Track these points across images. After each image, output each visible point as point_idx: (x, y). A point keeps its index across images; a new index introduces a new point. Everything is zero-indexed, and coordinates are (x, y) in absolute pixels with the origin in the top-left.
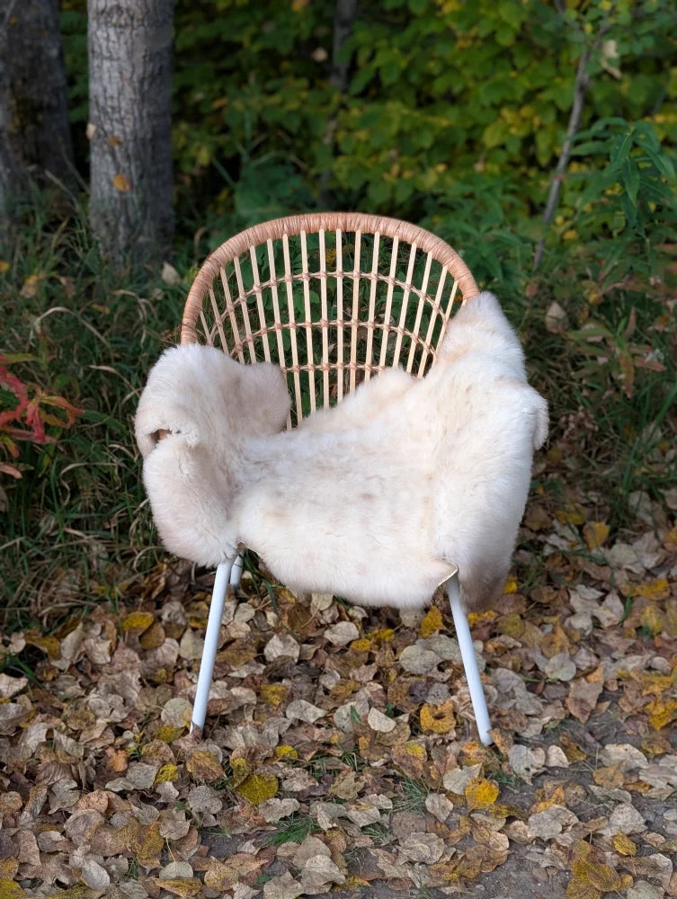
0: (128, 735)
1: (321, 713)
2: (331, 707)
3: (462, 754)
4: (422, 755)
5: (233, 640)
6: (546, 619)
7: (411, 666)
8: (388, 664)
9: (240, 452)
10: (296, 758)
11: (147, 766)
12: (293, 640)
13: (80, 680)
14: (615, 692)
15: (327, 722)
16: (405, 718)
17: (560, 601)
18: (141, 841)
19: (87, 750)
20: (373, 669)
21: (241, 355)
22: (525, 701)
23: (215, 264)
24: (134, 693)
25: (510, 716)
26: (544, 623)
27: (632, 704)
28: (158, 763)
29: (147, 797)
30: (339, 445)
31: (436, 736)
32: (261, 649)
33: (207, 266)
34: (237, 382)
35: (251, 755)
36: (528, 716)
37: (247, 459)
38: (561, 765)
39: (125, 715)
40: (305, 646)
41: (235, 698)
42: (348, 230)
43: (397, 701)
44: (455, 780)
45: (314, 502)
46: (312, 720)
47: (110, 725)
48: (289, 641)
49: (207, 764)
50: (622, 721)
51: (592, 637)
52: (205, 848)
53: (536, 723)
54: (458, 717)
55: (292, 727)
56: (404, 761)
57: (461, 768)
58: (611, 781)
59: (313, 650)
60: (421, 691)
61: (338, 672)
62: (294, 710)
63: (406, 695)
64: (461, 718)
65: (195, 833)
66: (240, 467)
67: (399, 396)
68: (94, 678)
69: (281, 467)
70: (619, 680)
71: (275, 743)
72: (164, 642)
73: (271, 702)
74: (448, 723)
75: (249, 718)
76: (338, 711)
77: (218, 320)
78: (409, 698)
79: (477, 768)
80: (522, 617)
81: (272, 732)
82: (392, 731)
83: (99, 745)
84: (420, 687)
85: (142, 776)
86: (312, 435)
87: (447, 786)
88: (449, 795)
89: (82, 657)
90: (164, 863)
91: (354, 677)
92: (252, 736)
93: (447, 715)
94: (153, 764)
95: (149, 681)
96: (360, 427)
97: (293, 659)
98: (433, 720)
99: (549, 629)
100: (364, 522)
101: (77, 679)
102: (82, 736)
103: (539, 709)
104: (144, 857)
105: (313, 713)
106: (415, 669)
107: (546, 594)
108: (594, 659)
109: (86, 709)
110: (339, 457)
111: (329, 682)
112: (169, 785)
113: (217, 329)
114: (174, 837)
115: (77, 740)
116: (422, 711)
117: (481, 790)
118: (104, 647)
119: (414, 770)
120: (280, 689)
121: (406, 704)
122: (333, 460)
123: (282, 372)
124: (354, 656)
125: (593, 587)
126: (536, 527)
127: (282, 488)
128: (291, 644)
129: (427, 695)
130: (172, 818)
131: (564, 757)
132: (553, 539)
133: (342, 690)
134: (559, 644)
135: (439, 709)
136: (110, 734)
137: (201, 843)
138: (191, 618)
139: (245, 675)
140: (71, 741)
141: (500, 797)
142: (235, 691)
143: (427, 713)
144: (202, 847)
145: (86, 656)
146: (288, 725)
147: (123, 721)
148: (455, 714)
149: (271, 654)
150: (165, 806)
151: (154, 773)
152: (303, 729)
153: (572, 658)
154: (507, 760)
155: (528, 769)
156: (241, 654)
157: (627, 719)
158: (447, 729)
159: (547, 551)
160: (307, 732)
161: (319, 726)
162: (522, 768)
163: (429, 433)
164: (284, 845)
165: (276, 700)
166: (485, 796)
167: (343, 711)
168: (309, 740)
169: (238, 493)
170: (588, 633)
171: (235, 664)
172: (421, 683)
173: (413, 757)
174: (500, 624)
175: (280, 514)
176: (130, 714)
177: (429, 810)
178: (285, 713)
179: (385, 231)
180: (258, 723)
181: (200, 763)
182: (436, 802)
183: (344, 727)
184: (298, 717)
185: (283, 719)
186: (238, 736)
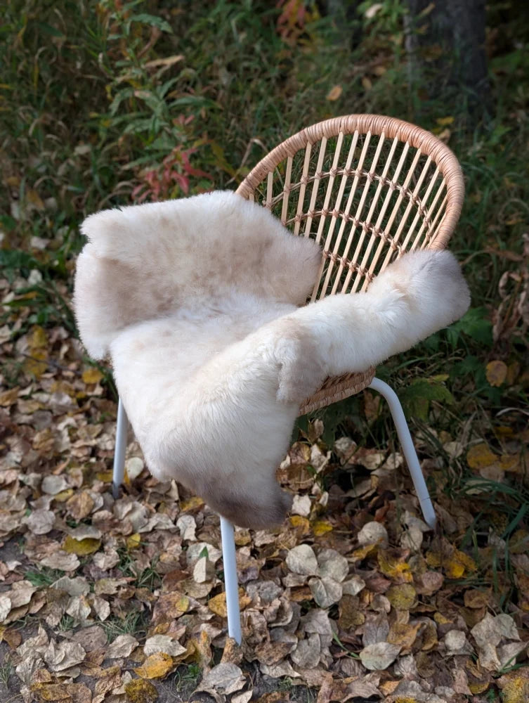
1: (193, 537)
2: (202, 539)
3: (198, 635)
4: (179, 612)
6: (439, 615)
7: (291, 560)
8: (281, 546)
10: (130, 548)
11: (64, 481)
16: (217, 583)
20: (269, 541)
23: (302, 137)
25: (275, 646)
26: (429, 615)
28: (72, 484)
33: (295, 137)
44: (158, 644)
46: (185, 538)
47: (95, 447)
49: (82, 506)
53: (285, 669)
55: (170, 531)
60: (252, 576)
62: (184, 522)
63: (241, 569)
66: (195, 305)
71: (141, 531)
73: (184, 506)
75: (154, 504)
76: (201, 544)
77: (287, 188)
78: (240, 574)
80: (419, 597)
81: (153, 523)
82: (198, 584)
84: (255, 573)
87: (149, 642)
88: (139, 648)
92: (137, 516)
99: (422, 622)
102: (77, 442)
105: (190, 534)
106: (291, 563)
108: (413, 674)
113: (283, 194)
115: (72, 442)
117: (158, 664)
119: (162, 616)
123: (322, 255)
125: (521, 627)
129: (256, 582)
134: (406, 639)
140: (68, 440)
141: (159, 678)
146: (168, 527)
147: (104, 451)
152: (174, 537)
153: (398, 657)
154: (213, 668)
155: (213, 687)
161: (183, 544)
162: (213, 683)
164: (26, 582)
165: (188, 507)
166: (152, 671)
173: (175, 608)
174: (395, 588)
177: (113, 643)
178: (177, 519)
180: (154, 511)
181: (79, 502)
182: (124, 643)
183: (190, 557)
184: (181, 528)
185: (170, 521)
186: (128, 508)
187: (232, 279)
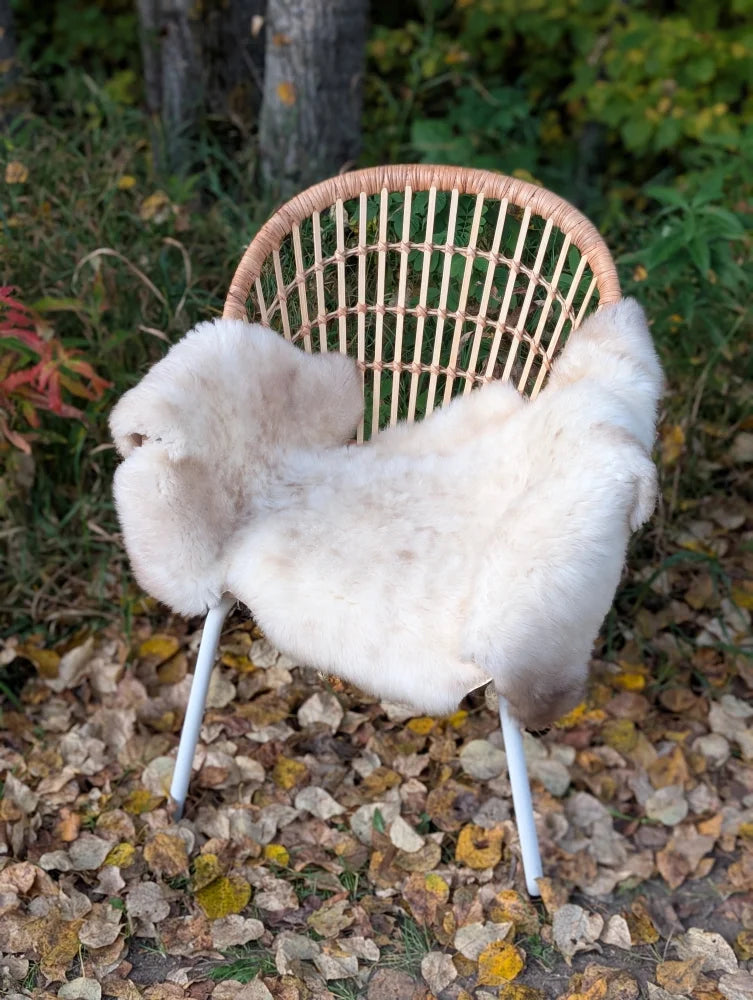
0: (96, 794)
1: (338, 809)
2: (353, 803)
3: (494, 902)
4: (442, 894)
5: (267, 691)
6: (669, 734)
7: (472, 767)
8: (444, 759)
9: (271, 467)
10: (285, 866)
11: (100, 841)
12: (337, 704)
13: (73, 708)
14: (730, 853)
15: (341, 824)
16: (438, 837)
17: (696, 713)
18: (53, 941)
19: (40, 805)
20: (424, 761)
21: (307, 340)
22: (605, 842)
23: (285, 218)
24: (122, 739)
25: (576, 861)
26: (664, 739)
27: (745, 876)
28: (114, 838)
29: (84, 882)
30: (407, 475)
31: (467, 872)
32: (295, 708)
33: (275, 220)
34: (292, 375)
35: (230, 851)
36: (600, 865)
37: (279, 478)
38: (620, 945)
39: (100, 767)
40: (351, 714)
41: (239, 769)
42: (468, 191)
43: (435, 813)
44: (472, 939)
45: (336, 553)
46: (326, 816)
47: (78, 777)
48: (332, 704)
49: (171, 854)
50: (725, 898)
51: (723, 770)
52: (128, 966)
53: (608, 876)
54: (506, 850)
55: (297, 820)
56: (417, 898)
57: (484, 924)
58: (678, 982)
59: (358, 722)
60: (469, 805)
61: (380, 757)
62: (306, 799)
63: (449, 807)
64: (510, 852)
65: (122, 944)
66: (264, 488)
67: (501, 420)
68: (90, 708)
69: (315, 495)
70: (739, 837)
71: (267, 839)
72: (184, 677)
73: (282, 783)
74: (491, 856)
75: (247, 800)
76: (360, 810)
77: (281, 292)
78: (452, 813)
79: (505, 927)
80: (637, 726)
81: (270, 823)
82: (417, 852)
83: (56, 800)
84: (470, 800)
85: (89, 853)
86: (380, 456)
87: (459, 944)
88: (457, 957)
89: (84, 681)
90: (71, 975)
91: (398, 767)
92: (242, 825)
93: (490, 844)
94: (107, 839)
95: (149, 726)
96: (442, 454)
97: (330, 729)
98: (472, 849)
99: (667, 748)
100: (388, 590)
101: (69, 706)
102: (42, 785)
103: (620, 858)
104: (49, 963)
105: (329, 807)
106: (475, 771)
107: (680, 698)
108: (716, 801)
109: (55, 751)
110: (397, 492)
111: (365, 768)
112: (116, 871)
113: (278, 303)
114: (93, 944)
115: (34, 789)
116: (463, 833)
117: (500, 959)
118: (112, 671)
119: (426, 912)
120: (298, 767)
121: (445, 819)
122: (388, 496)
123: (358, 368)
124: (408, 739)
125: (744, 700)
126: (698, 604)
127: (302, 526)
128: (334, 708)
129: (477, 811)
130: (104, 918)
131: (628, 933)
132: (714, 626)
133: (377, 782)
134: (674, 772)
135: (486, 834)
136: (74, 789)
137: (127, 959)
138: (227, 653)
139: (265, 738)
140: (25, 789)
141: (522, 974)
142: (241, 761)
143: (468, 836)
144: (126, 963)
145: (88, 680)
146: (292, 817)
147: (96, 774)
148: (504, 845)
149: (306, 717)
150: (102, 899)
151: (106, 851)
152: (311, 825)
153: (686, 795)
154: (550, 923)
155: (574, 942)
156: (268, 711)
157: (732, 896)
158: (485, 864)
159: (703, 639)
160: (315, 830)
161: (332, 825)
162: (568, 939)
163: (517, 478)
164: (225, 983)
165: (288, 780)
166: (503, 969)
167: (366, 812)
168: (314, 842)
169: (246, 523)
170: (719, 763)
171: (258, 722)
172: (471, 794)
173: (431, 894)
174: (605, 732)
175: (285, 563)
176: (107, 767)
177: (424, 973)
178: (293, 801)
179: (514, 199)
180: (256, 808)
181: (162, 850)
182: (437, 964)
183: (361, 833)
184: (309, 809)
185: (288, 809)
186: (225, 821)
187: (274, 438)
